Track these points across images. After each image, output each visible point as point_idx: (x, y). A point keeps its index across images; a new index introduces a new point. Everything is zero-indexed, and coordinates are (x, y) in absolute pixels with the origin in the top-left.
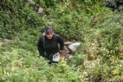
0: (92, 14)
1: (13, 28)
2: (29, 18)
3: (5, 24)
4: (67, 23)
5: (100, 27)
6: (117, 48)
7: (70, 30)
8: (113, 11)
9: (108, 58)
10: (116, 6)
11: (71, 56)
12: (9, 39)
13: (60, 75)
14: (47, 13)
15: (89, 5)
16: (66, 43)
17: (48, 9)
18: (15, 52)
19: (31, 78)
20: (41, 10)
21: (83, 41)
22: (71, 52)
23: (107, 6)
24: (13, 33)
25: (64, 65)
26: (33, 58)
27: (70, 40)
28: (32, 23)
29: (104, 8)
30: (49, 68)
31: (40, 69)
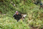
0: (30, 6)
1: (6, 10)
2: (11, 7)
3: (4, 9)
4: (22, 9)
5: (32, 10)
6: (38, 16)
7: (23, 11)
8: (36, 5)
9: (35, 19)
10: (37, 4)
11: (24, 19)
12: (5, 14)
13: (20, 25)
14: (16, 6)
15: (29, 3)
16: (22, 15)
17: (17, 5)
18: (7, 18)
19: (12, 26)
20: (15, 5)
21: (27, 14)
22: (24, 18)
23: (35, 4)
24: (6, 12)
25: (22, 22)
26: (12, 20)
27: (23, 14)
28: (12, 9)
29: (33, 4)
30: (17, 23)
31: (14, 23)
